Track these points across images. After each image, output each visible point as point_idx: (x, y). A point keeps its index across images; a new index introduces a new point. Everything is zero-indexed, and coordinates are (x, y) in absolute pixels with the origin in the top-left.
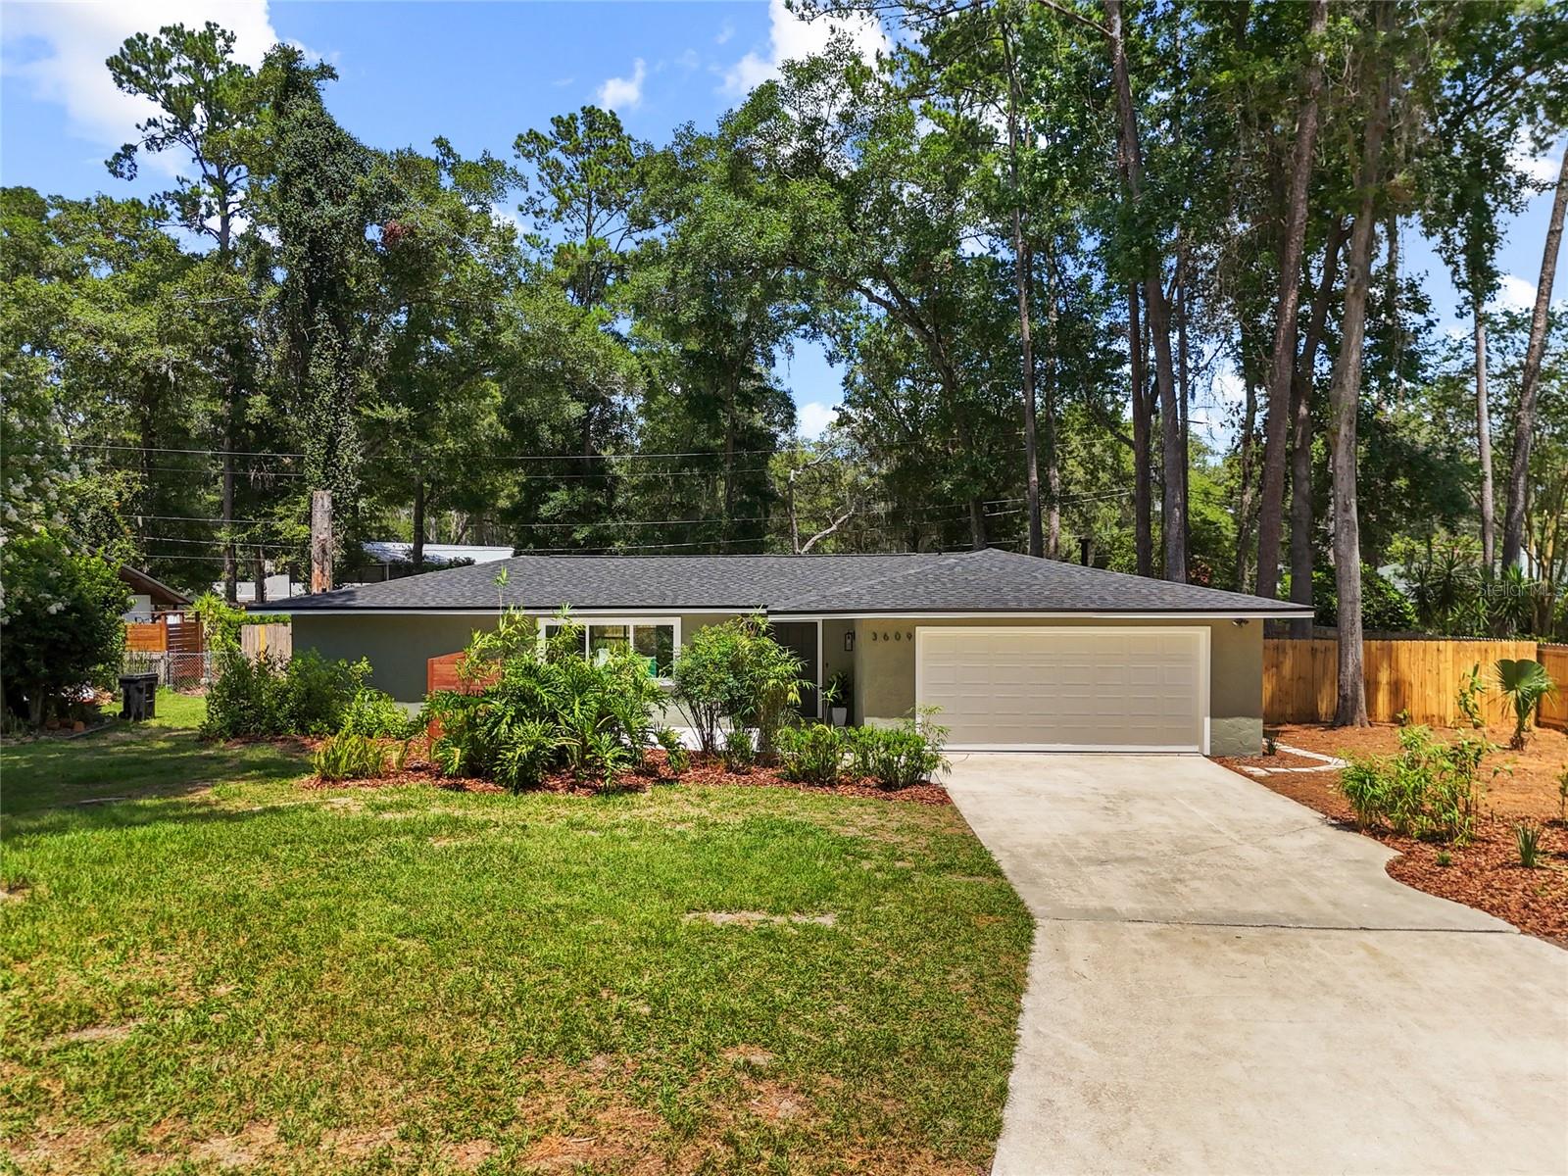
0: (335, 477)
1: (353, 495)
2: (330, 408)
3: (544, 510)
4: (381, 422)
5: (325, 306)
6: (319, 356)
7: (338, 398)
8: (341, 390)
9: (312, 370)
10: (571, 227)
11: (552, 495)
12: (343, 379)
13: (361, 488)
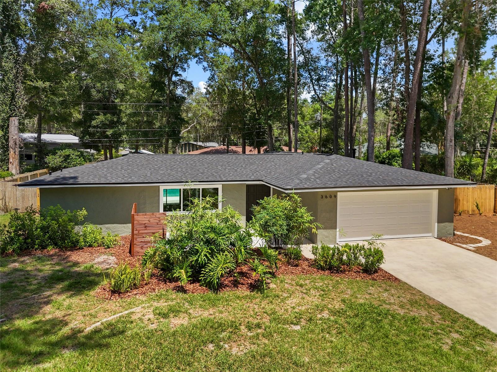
0: (14, 110)
1: (23, 118)
2: (13, 80)
3: (94, 123)
4: (36, 88)
5: (9, 36)
6: (7, 58)
7: (16, 77)
8: (17, 73)
9: (3, 64)
10: (105, 12)
11: (97, 117)
12: (18, 68)
13: (26, 115)
